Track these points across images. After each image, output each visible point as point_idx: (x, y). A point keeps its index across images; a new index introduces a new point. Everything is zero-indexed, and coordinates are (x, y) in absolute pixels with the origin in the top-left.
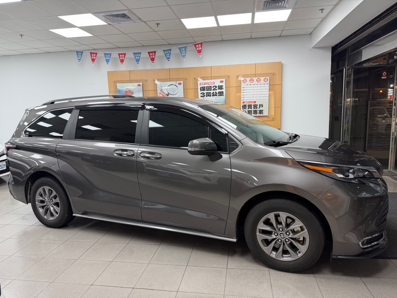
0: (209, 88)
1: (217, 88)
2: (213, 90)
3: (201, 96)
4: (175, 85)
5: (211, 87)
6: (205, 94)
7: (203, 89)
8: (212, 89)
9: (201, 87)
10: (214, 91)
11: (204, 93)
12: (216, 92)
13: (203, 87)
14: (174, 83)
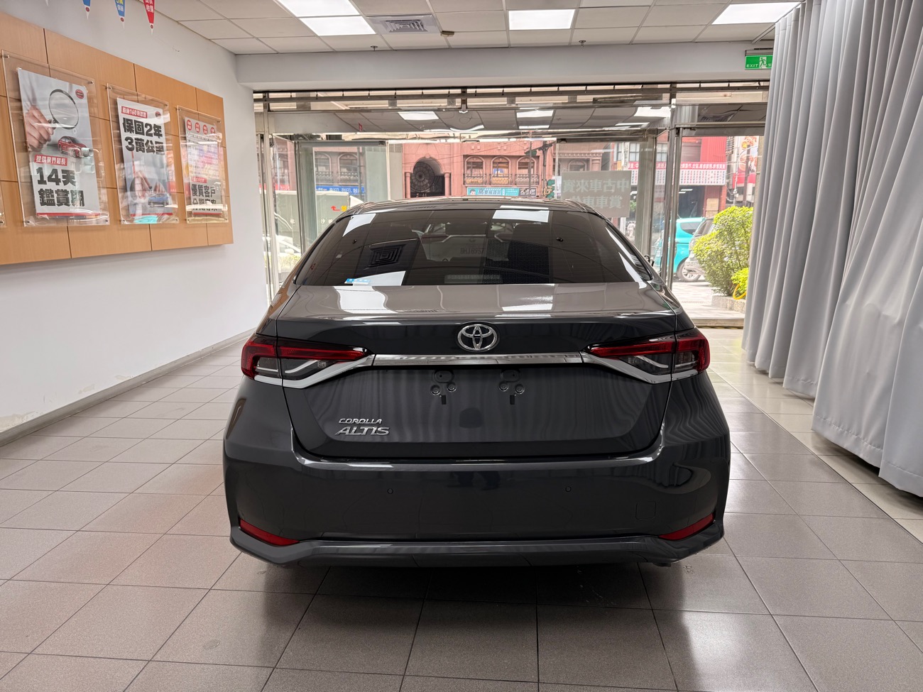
0: (139, 128)
1: (153, 131)
2: (148, 135)
3: (127, 147)
4: (70, 97)
5: (142, 123)
6: (134, 143)
7: (129, 126)
8: (146, 130)
9: (124, 119)
10: (149, 138)
11: (132, 140)
12: (151, 142)
13: (128, 120)
14: (64, 86)
